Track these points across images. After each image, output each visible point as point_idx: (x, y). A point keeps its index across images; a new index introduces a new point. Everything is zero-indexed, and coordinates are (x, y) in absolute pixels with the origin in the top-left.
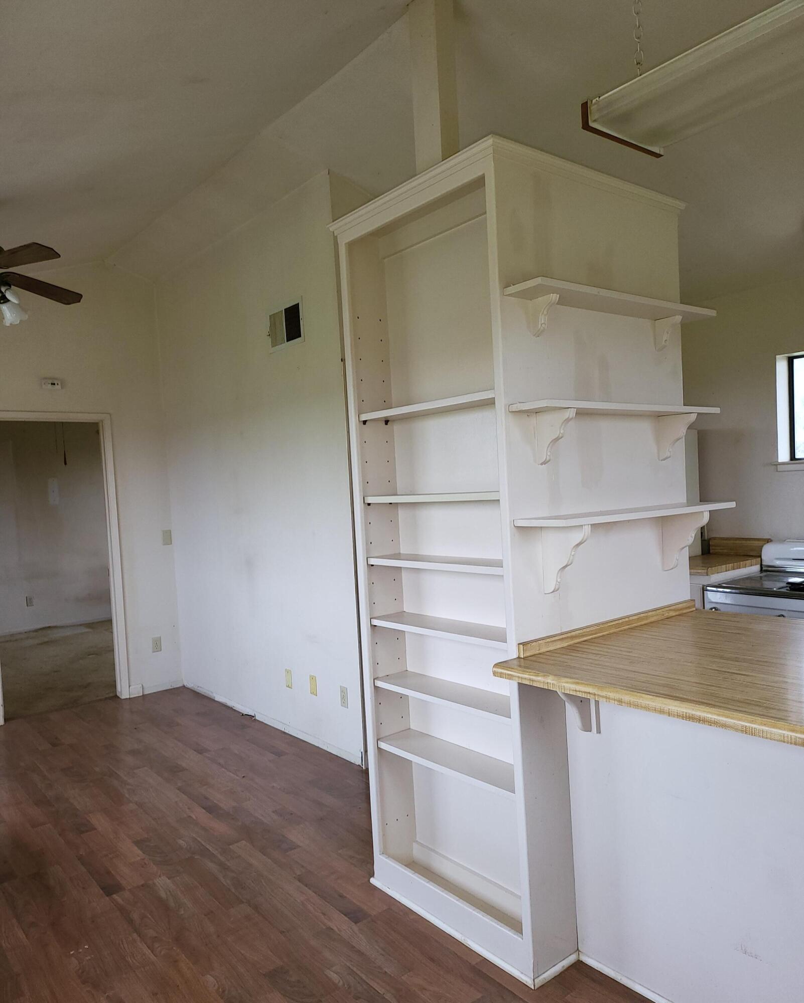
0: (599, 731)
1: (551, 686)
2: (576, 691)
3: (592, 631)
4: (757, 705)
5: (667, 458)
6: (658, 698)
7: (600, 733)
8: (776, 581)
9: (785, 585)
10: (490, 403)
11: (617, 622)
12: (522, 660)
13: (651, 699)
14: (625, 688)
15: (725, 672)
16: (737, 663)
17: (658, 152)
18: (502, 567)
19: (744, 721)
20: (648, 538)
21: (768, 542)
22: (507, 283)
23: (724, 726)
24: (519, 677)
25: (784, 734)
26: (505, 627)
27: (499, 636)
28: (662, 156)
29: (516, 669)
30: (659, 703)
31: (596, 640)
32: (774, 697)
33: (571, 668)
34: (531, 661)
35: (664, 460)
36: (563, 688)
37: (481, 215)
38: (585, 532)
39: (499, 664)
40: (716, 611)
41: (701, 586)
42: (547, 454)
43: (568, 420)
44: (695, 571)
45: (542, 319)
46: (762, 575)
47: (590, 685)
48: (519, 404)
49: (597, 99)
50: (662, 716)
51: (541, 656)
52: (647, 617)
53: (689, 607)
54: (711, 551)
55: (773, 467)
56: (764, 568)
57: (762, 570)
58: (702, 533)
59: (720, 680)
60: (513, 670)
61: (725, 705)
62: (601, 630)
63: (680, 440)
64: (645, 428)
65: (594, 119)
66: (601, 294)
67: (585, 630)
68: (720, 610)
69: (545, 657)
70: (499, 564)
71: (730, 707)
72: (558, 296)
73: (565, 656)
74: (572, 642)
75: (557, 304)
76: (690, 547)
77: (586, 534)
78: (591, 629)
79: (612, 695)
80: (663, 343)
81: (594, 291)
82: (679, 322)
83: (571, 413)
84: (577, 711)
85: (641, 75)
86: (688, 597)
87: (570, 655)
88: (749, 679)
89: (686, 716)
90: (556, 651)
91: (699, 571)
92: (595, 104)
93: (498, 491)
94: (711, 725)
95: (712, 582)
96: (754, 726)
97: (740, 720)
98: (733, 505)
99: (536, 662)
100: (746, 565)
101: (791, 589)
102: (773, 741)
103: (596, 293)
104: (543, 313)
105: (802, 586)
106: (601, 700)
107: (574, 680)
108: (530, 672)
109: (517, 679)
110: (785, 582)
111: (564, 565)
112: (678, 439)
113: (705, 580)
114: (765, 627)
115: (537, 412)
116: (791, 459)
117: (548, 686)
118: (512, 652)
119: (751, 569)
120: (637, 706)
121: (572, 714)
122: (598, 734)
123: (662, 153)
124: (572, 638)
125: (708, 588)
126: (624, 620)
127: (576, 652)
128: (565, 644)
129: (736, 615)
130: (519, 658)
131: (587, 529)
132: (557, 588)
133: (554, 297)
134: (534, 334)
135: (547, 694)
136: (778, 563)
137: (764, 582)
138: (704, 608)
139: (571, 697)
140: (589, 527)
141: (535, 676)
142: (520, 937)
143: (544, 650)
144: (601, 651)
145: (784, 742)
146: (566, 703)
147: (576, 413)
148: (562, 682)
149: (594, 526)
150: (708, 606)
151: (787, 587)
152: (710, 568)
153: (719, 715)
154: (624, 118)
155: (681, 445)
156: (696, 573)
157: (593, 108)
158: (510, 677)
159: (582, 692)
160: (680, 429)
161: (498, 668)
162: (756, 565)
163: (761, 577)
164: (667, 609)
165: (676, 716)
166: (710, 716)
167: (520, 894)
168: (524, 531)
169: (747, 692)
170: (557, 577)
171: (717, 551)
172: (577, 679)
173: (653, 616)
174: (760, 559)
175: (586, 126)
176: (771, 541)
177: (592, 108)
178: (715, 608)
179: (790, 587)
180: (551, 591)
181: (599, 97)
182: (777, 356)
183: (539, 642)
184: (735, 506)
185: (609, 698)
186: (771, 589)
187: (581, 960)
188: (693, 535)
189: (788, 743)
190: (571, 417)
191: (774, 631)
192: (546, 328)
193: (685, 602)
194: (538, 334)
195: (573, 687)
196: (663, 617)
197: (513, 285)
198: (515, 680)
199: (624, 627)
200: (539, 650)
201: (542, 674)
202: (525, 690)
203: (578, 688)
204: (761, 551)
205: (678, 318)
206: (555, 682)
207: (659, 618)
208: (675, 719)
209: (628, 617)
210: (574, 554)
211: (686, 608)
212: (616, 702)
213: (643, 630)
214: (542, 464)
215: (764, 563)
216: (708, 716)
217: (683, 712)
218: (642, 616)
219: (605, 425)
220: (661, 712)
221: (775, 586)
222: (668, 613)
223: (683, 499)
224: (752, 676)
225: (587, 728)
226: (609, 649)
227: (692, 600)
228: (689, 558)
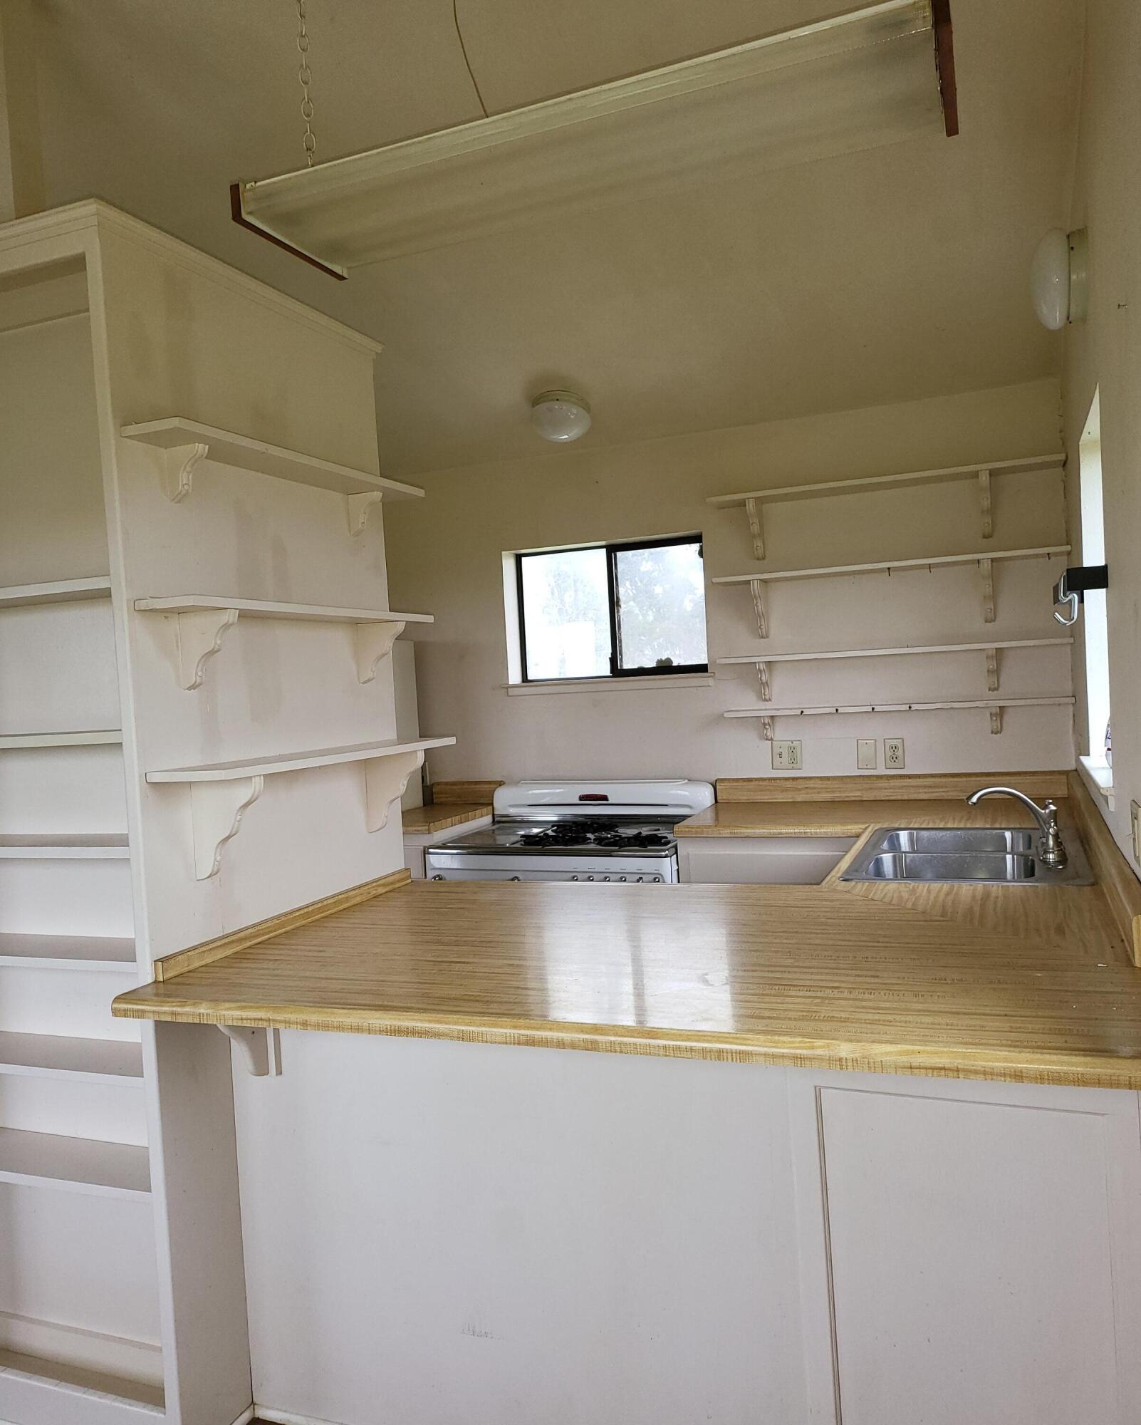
0: (279, 1072)
1: (205, 1017)
2: (242, 1019)
3: (269, 927)
4: (477, 1001)
5: (369, 680)
6: (355, 1012)
7: (281, 1073)
8: (509, 834)
9: (518, 838)
10: (103, 595)
11: (305, 910)
12: (161, 985)
13: (347, 1014)
14: (311, 1005)
15: (442, 962)
16: (456, 948)
17: (340, 272)
18: (128, 846)
19: (461, 1025)
20: (347, 790)
21: (500, 785)
22: (126, 419)
23: (437, 1035)
24: (154, 1012)
25: (506, 1033)
26: (134, 937)
27: (122, 952)
28: (346, 279)
29: (152, 1000)
30: (355, 1017)
31: (277, 940)
32: (497, 987)
33: (235, 986)
34: (176, 984)
35: (365, 682)
36: (222, 1018)
37: (79, 312)
38: (255, 787)
39: (123, 997)
40: (441, 881)
41: (422, 848)
42: (197, 674)
43: (227, 626)
44: (414, 828)
45: (184, 478)
46: (494, 827)
47: (263, 1007)
48: (150, 601)
49: (253, 184)
50: (359, 1035)
51: (191, 974)
52: (347, 899)
53: (403, 880)
54: (435, 801)
55: (504, 690)
56: (496, 819)
57: (494, 822)
58: (423, 777)
59: (435, 973)
60: (146, 1003)
61: (438, 1007)
62: (282, 925)
63: (385, 658)
64: (339, 639)
65: (249, 210)
66: (269, 452)
67: (259, 928)
68: (445, 879)
69: (200, 975)
70: (122, 841)
71: (444, 1008)
72: (207, 446)
73: (227, 970)
74: (238, 949)
75: (206, 458)
76: (402, 797)
77: (257, 788)
78: (269, 924)
79: (293, 1017)
80: (360, 526)
81: (260, 446)
82: (380, 499)
83: (231, 617)
84: (247, 1049)
85: (312, 166)
86: (400, 865)
87: (237, 968)
88: (470, 968)
89: (391, 1030)
90: (215, 964)
91: (419, 828)
92: (249, 190)
93: (120, 730)
94: (421, 1037)
95: (436, 841)
96: (471, 1028)
97: (456, 1024)
98: (451, 741)
99: (183, 984)
100: (475, 815)
101: (526, 844)
102: (494, 1045)
103: (264, 450)
104: (184, 470)
105: (537, 839)
106: (281, 1026)
107: (239, 1004)
108: (173, 1002)
109: (151, 1015)
110: (518, 835)
111: (225, 836)
112: (384, 655)
113: (426, 840)
114: (493, 896)
115: (181, 611)
116: (523, 681)
117: (200, 1019)
118: (143, 973)
119: (482, 821)
120: (327, 1027)
121: (240, 1053)
122: (279, 1077)
123: (345, 275)
124: (240, 940)
125: (430, 850)
126: (316, 906)
127: (246, 961)
128: (229, 952)
129: (459, 884)
130: (156, 982)
131: (258, 783)
132: (215, 869)
133: (202, 448)
134: (173, 498)
135: (202, 1032)
136: (512, 811)
137: (498, 837)
138: (426, 877)
139: (239, 1030)
140: (260, 779)
141: (179, 1006)
142: (161, 1412)
143: (196, 964)
144: (281, 955)
145: (506, 1043)
146: (231, 1039)
147: (239, 616)
148: (222, 1010)
149: (269, 777)
150: (430, 874)
151: (521, 841)
152: (433, 824)
153: (430, 1021)
154: (290, 219)
155: (388, 663)
156: (415, 830)
157: (246, 197)
158: (140, 1014)
159: (250, 1019)
160: (384, 640)
161: (120, 1003)
162: (487, 815)
163: (494, 830)
164: (374, 884)
165: (378, 1033)
166: (419, 1024)
167: (160, 1345)
168: (163, 790)
169: (465, 986)
170: (215, 854)
171: (442, 800)
172: (244, 1001)
173: (356, 896)
174: (491, 807)
175: (237, 217)
176: (504, 784)
177: (245, 194)
178: (438, 876)
179: (524, 841)
180: (207, 876)
181: (256, 182)
182: (503, 553)
183: (189, 953)
184: (454, 742)
185: (289, 1023)
186: (503, 845)
187: (257, 1416)
188: (405, 782)
189: (511, 1043)
190: (231, 622)
191: (505, 900)
192: (190, 490)
193: (398, 872)
194: (180, 499)
195: (237, 1013)
196: (369, 896)
197: (136, 423)
198: (149, 1018)
199: (316, 917)
200: (189, 966)
201: (192, 1001)
202: (164, 1030)
203: (245, 1014)
204: (493, 797)
205: (377, 495)
206: (210, 1011)
207: (364, 898)
208: (378, 1036)
209: (322, 901)
210: (241, 819)
211: (399, 881)
212: (299, 1026)
213: (341, 918)
214: (189, 689)
215: (496, 813)
216: (417, 1025)
217: (387, 1025)
218: (338, 898)
219: (283, 634)
220: (359, 1029)
221: (507, 840)
222: (376, 890)
223: (392, 735)
224: (473, 963)
225: (262, 1070)
226: (293, 950)
227: (406, 869)
228: (402, 813)
